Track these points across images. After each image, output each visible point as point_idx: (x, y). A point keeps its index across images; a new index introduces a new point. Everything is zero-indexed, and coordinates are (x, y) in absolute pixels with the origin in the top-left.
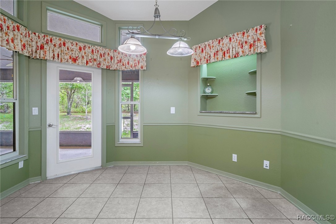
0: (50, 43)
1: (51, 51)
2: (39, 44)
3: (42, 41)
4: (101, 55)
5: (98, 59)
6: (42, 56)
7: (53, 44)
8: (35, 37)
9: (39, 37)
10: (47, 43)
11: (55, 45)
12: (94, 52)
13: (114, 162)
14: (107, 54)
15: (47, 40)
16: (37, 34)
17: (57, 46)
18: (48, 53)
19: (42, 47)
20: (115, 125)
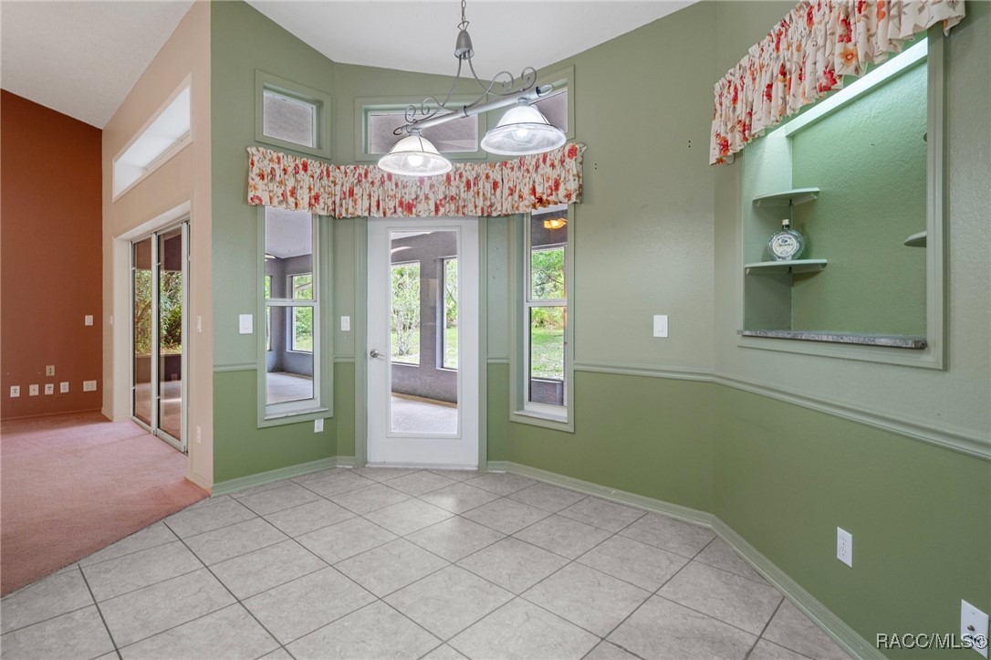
0: (364, 180)
1: (366, 197)
2: (346, 188)
3: (352, 180)
4: (468, 185)
5: (462, 195)
6: (351, 210)
7: (370, 180)
8: (341, 175)
9: (346, 173)
10: (360, 181)
11: (372, 183)
12: (452, 178)
13: (507, 462)
14: (484, 177)
15: (360, 174)
16: (342, 168)
17: (377, 184)
18: (359, 201)
19: (351, 193)
20: (508, 364)
